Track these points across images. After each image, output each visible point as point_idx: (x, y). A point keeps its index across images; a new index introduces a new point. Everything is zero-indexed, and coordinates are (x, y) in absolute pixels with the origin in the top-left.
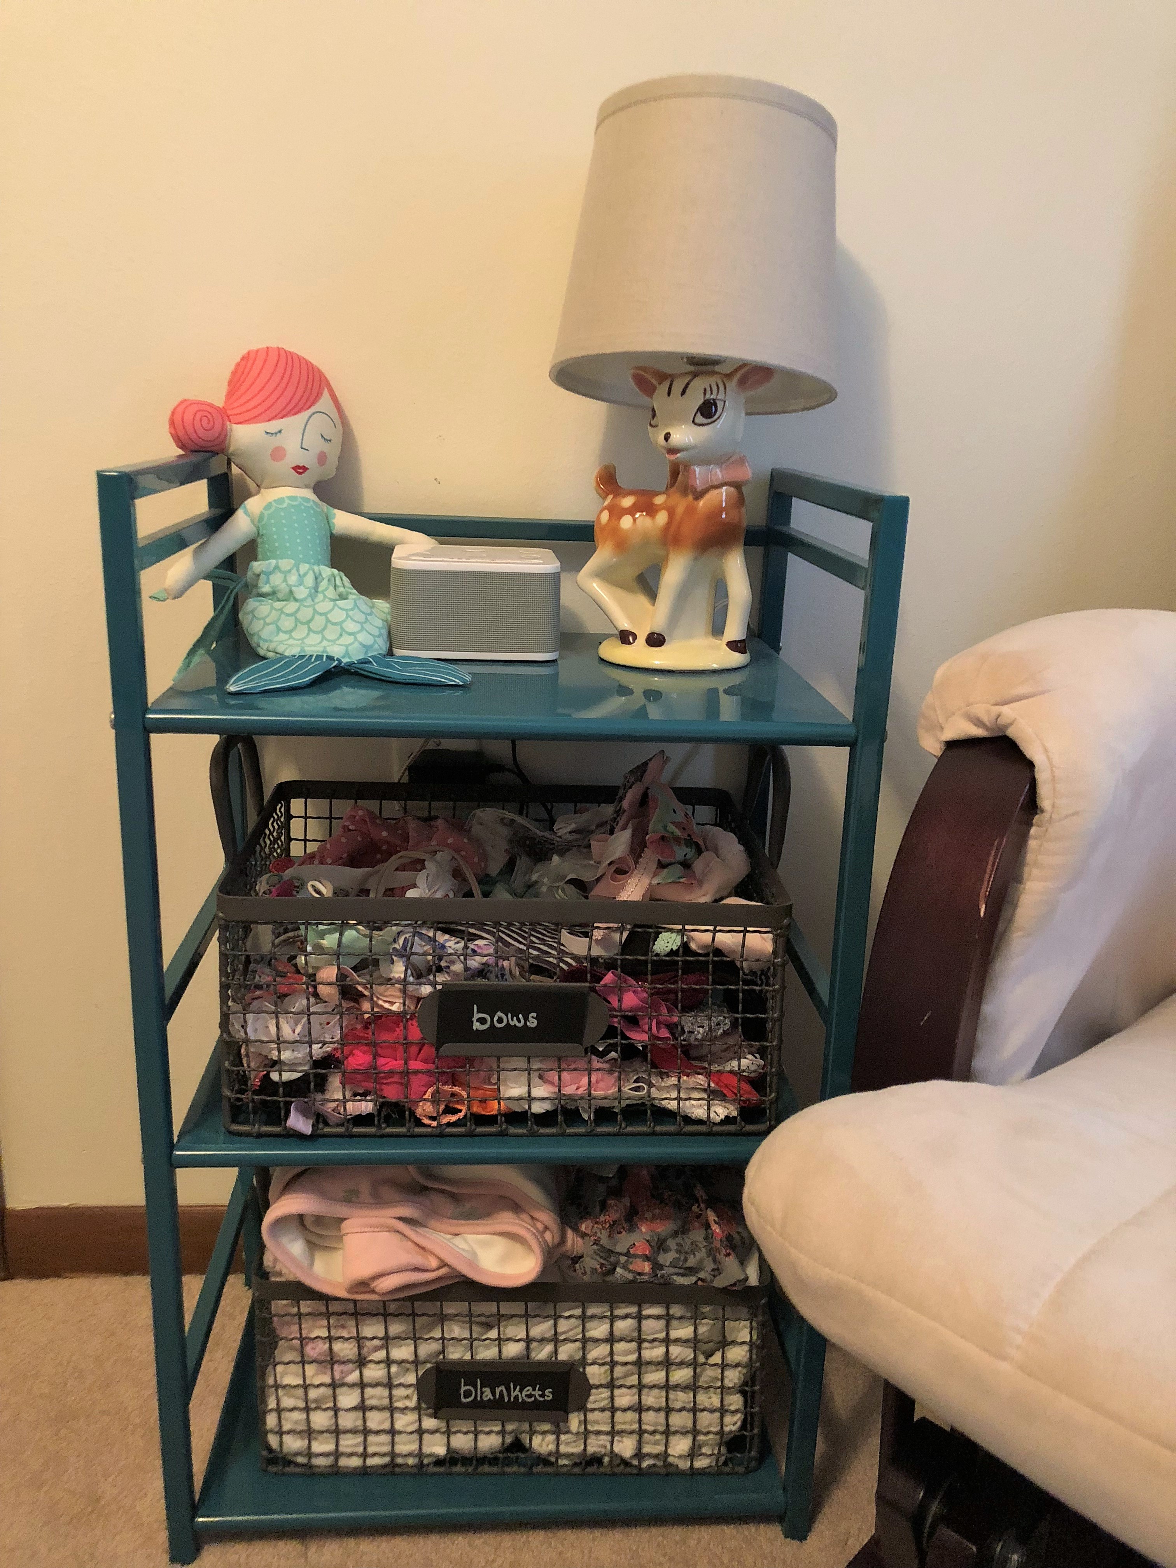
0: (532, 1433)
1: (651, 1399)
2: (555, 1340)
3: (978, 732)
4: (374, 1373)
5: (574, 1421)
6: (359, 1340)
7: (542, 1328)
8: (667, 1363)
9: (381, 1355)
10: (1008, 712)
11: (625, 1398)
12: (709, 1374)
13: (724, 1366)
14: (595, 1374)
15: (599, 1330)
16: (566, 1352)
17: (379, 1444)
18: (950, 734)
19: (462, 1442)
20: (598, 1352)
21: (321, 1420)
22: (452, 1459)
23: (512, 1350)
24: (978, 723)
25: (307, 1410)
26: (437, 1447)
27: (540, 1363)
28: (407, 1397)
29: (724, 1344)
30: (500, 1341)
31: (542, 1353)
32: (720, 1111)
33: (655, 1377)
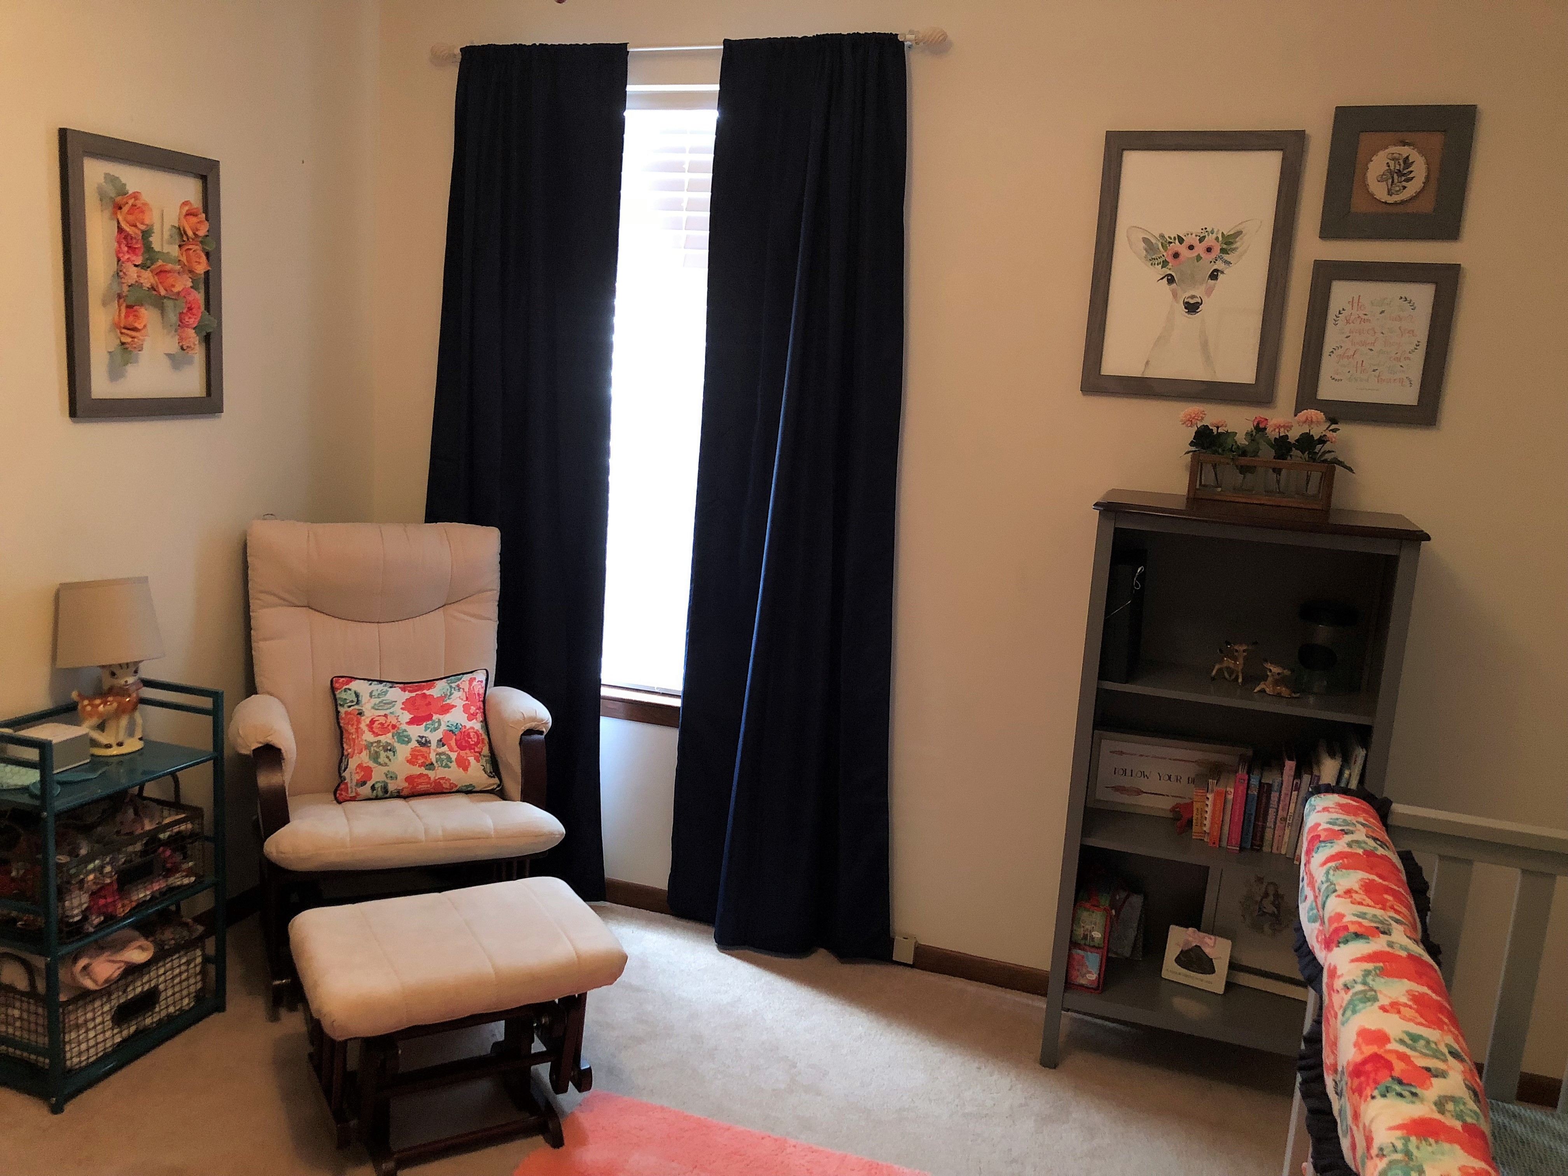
0: (144, 1019)
1: (177, 989)
2: (150, 981)
3: (260, 745)
4: (98, 1020)
5: (157, 1009)
6: (94, 1010)
7: (145, 979)
8: (180, 974)
9: (100, 1013)
10: (269, 738)
11: (170, 992)
12: (191, 971)
13: (195, 966)
14: (161, 987)
15: (161, 971)
16: (153, 984)
17: (101, 1047)
18: (253, 748)
19: (125, 1033)
20: (162, 979)
21: (83, 1047)
22: (124, 1041)
23: (139, 990)
24: (260, 743)
25: (79, 1045)
26: (118, 1039)
27: (147, 990)
28: (109, 1024)
29: (195, 959)
30: (134, 989)
31: (146, 987)
32: (193, 879)
33: (177, 980)
